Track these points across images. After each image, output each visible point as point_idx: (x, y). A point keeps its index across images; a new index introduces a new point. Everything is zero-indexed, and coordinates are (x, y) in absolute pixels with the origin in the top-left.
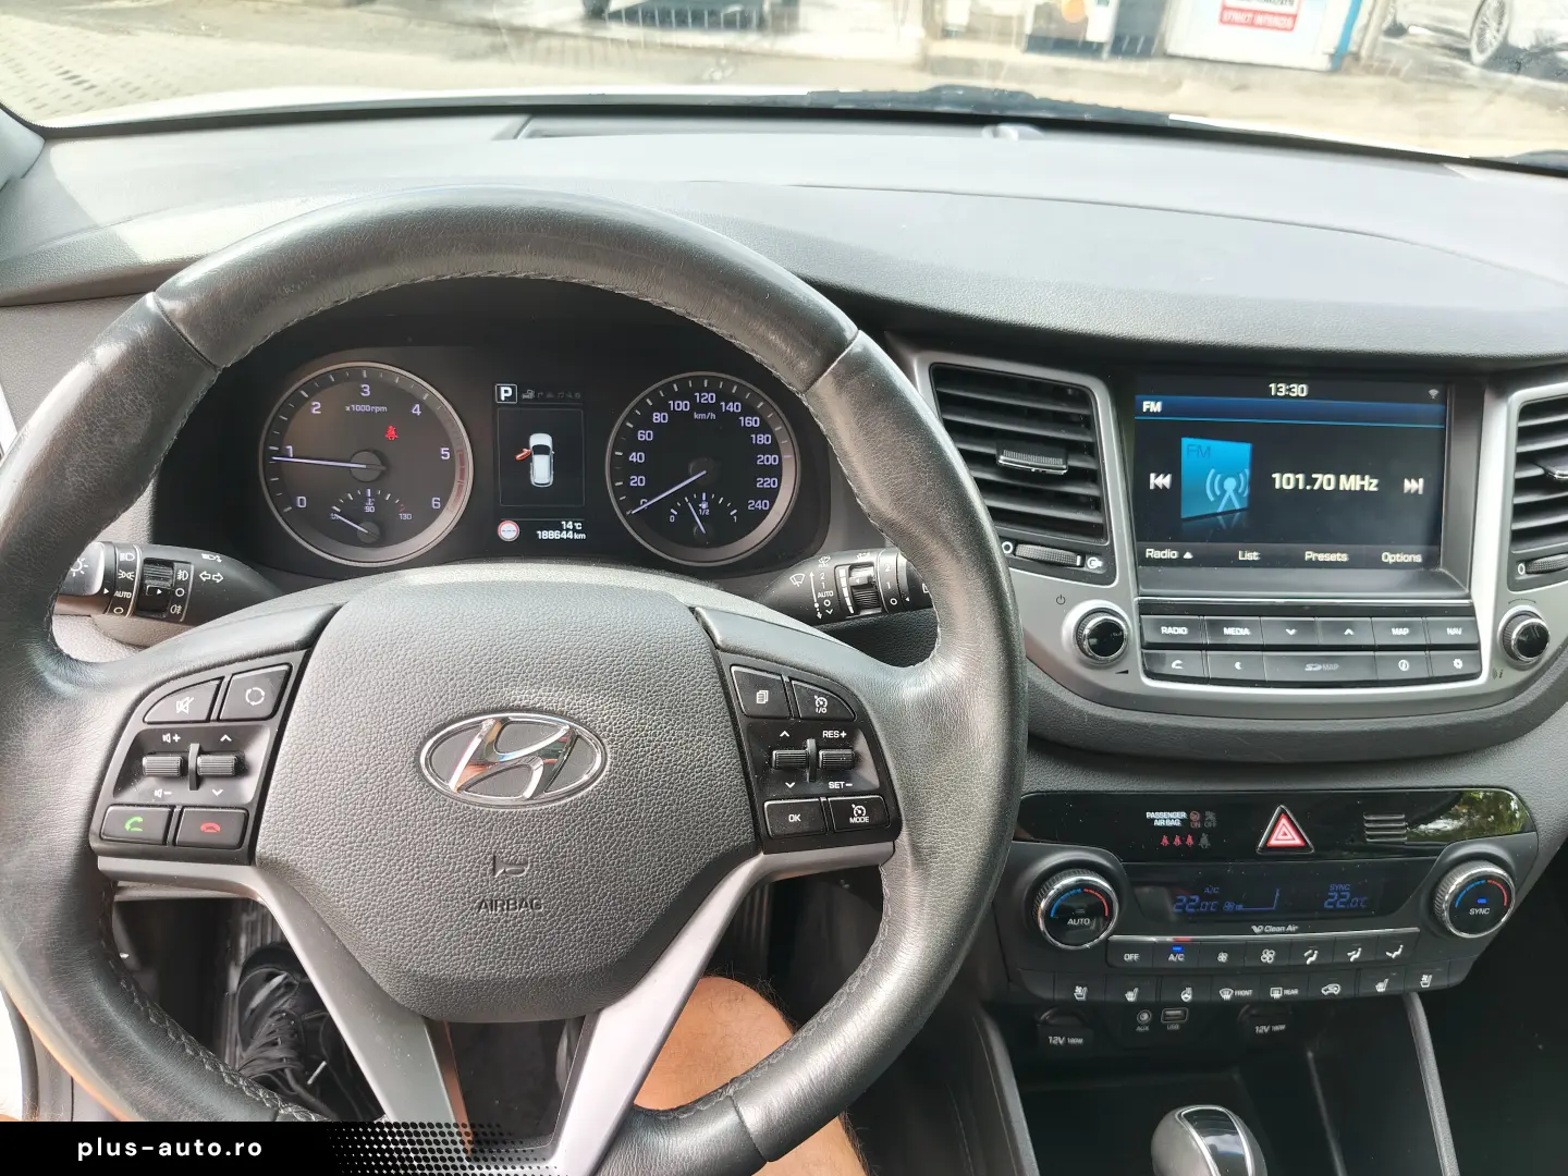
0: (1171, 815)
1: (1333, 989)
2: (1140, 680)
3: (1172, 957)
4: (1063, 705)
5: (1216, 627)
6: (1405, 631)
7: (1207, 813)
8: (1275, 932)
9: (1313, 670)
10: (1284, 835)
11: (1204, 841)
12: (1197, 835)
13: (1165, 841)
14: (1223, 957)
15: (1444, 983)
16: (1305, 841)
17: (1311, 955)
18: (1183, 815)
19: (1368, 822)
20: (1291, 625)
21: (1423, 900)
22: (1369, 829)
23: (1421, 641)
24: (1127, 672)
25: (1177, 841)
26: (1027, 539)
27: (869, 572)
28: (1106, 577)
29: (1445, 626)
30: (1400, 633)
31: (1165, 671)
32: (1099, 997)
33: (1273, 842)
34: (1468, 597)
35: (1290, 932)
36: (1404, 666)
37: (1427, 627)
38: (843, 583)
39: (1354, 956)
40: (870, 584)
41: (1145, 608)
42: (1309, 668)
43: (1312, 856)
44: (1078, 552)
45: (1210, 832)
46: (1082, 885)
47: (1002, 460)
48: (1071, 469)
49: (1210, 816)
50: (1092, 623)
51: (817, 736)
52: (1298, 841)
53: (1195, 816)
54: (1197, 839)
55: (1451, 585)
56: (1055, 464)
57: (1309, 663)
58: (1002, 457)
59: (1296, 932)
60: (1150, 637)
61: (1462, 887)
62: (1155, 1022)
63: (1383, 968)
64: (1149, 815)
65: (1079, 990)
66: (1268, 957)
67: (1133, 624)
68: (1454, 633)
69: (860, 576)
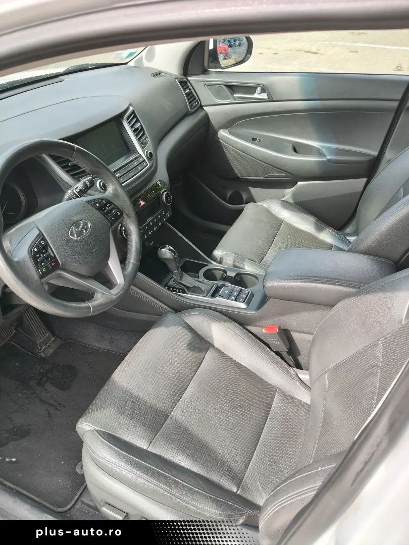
1: (160, 224)
8: (149, 219)
9: (131, 175)
10: (142, 203)
14: (151, 224)
15: (170, 214)
16: (145, 202)
17: (155, 220)
21: (162, 202)
23: (139, 163)
27: (79, 188)
29: (134, 163)
33: (142, 205)
34: (139, 153)
35: (151, 218)
38: (76, 193)
39: (160, 217)
40: (80, 190)
43: (145, 206)
50: (101, 184)
51: (107, 206)
55: (135, 153)
57: (129, 174)
61: (165, 197)
63: (163, 216)
68: (136, 163)
69: (78, 190)
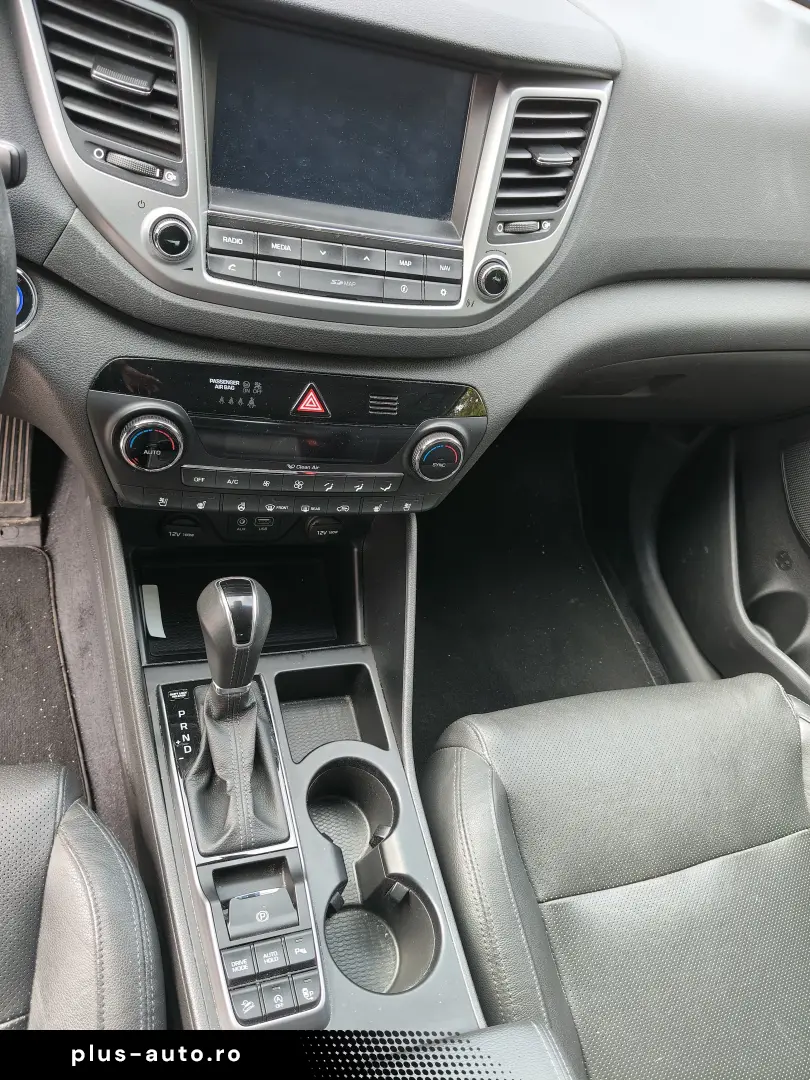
0: (229, 382)
1: (345, 509)
2: (203, 277)
3: (229, 482)
4: (142, 290)
5: (265, 242)
6: (409, 264)
7: (256, 383)
8: (304, 470)
9: (336, 284)
10: (311, 403)
11: (252, 402)
12: (246, 398)
13: (222, 400)
14: (266, 484)
15: (429, 507)
16: (325, 410)
17: (328, 486)
18: (238, 383)
19: (373, 400)
20: (324, 248)
21: (405, 455)
22: (372, 405)
23: (420, 273)
24: (192, 269)
25: (231, 401)
26: (118, 149)
28: (180, 190)
29: (439, 263)
30: (404, 265)
31: (222, 272)
32: (177, 505)
33: (302, 408)
34: (461, 244)
35: (313, 470)
36: (404, 289)
37: (425, 264)
39: (359, 488)
41: (212, 220)
42: (334, 282)
43: (330, 420)
44: (157, 165)
45: (257, 397)
46: (154, 427)
47: (96, 74)
48: (155, 92)
49: (258, 385)
52: (320, 409)
53: (246, 385)
54: (246, 401)
55: (452, 233)
56: (139, 85)
57: (334, 278)
58: (95, 72)
59: (318, 470)
60: (213, 244)
61: (430, 448)
62: (249, 525)
63: (379, 497)
64: (211, 381)
65: (162, 500)
66: (299, 485)
67: (198, 231)
68: (444, 270)
